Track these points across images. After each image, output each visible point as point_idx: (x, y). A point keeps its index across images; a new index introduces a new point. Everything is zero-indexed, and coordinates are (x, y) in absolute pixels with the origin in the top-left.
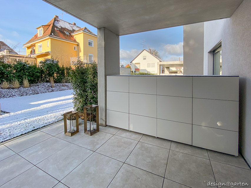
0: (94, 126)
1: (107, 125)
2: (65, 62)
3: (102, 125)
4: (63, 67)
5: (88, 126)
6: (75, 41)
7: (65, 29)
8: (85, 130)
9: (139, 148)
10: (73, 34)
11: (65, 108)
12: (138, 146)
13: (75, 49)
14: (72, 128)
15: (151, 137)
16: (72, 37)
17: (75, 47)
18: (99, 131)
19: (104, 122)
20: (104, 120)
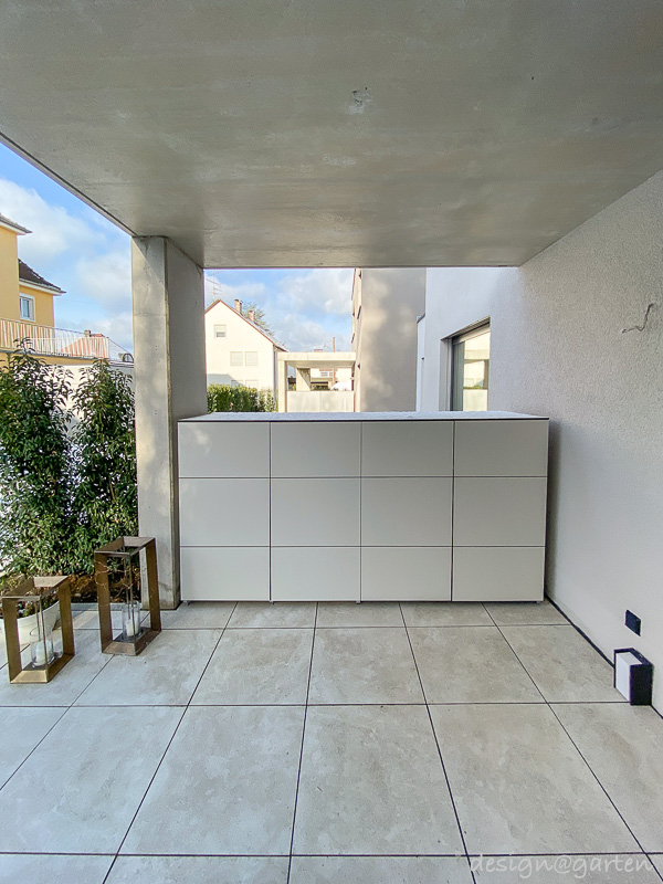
1: (181, 603)
3: (167, 607)
9: (326, 650)
12: (320, 643)
15: (342, 607)
18: (160, 631)
19: (171, 593)
20: (170, 584)
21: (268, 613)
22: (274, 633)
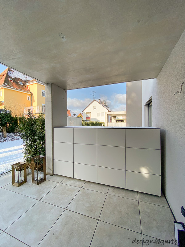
0: (41, 176)
1: (54, 174)
2: (18, 112)
3: (49, 174)
4: (16, 117)
5: (36, 176)
6: (29, 91)
7: (19, 79)
8: (33, 179)
9: (80, 195)
10: (26, 85)
11: (16, 158)
12: (80, 192)
13: (28, 99)
14: (20, 178)
15: (92, 184)
16: (26, 87)
17: (29, 97)
18: (46, 180)
19: (52, 171)
20: (51, 169)
21: (73, 182)
22: (70, 187)
